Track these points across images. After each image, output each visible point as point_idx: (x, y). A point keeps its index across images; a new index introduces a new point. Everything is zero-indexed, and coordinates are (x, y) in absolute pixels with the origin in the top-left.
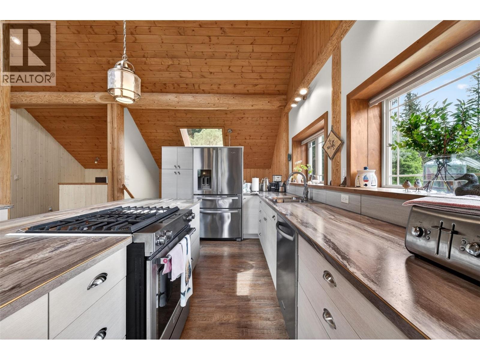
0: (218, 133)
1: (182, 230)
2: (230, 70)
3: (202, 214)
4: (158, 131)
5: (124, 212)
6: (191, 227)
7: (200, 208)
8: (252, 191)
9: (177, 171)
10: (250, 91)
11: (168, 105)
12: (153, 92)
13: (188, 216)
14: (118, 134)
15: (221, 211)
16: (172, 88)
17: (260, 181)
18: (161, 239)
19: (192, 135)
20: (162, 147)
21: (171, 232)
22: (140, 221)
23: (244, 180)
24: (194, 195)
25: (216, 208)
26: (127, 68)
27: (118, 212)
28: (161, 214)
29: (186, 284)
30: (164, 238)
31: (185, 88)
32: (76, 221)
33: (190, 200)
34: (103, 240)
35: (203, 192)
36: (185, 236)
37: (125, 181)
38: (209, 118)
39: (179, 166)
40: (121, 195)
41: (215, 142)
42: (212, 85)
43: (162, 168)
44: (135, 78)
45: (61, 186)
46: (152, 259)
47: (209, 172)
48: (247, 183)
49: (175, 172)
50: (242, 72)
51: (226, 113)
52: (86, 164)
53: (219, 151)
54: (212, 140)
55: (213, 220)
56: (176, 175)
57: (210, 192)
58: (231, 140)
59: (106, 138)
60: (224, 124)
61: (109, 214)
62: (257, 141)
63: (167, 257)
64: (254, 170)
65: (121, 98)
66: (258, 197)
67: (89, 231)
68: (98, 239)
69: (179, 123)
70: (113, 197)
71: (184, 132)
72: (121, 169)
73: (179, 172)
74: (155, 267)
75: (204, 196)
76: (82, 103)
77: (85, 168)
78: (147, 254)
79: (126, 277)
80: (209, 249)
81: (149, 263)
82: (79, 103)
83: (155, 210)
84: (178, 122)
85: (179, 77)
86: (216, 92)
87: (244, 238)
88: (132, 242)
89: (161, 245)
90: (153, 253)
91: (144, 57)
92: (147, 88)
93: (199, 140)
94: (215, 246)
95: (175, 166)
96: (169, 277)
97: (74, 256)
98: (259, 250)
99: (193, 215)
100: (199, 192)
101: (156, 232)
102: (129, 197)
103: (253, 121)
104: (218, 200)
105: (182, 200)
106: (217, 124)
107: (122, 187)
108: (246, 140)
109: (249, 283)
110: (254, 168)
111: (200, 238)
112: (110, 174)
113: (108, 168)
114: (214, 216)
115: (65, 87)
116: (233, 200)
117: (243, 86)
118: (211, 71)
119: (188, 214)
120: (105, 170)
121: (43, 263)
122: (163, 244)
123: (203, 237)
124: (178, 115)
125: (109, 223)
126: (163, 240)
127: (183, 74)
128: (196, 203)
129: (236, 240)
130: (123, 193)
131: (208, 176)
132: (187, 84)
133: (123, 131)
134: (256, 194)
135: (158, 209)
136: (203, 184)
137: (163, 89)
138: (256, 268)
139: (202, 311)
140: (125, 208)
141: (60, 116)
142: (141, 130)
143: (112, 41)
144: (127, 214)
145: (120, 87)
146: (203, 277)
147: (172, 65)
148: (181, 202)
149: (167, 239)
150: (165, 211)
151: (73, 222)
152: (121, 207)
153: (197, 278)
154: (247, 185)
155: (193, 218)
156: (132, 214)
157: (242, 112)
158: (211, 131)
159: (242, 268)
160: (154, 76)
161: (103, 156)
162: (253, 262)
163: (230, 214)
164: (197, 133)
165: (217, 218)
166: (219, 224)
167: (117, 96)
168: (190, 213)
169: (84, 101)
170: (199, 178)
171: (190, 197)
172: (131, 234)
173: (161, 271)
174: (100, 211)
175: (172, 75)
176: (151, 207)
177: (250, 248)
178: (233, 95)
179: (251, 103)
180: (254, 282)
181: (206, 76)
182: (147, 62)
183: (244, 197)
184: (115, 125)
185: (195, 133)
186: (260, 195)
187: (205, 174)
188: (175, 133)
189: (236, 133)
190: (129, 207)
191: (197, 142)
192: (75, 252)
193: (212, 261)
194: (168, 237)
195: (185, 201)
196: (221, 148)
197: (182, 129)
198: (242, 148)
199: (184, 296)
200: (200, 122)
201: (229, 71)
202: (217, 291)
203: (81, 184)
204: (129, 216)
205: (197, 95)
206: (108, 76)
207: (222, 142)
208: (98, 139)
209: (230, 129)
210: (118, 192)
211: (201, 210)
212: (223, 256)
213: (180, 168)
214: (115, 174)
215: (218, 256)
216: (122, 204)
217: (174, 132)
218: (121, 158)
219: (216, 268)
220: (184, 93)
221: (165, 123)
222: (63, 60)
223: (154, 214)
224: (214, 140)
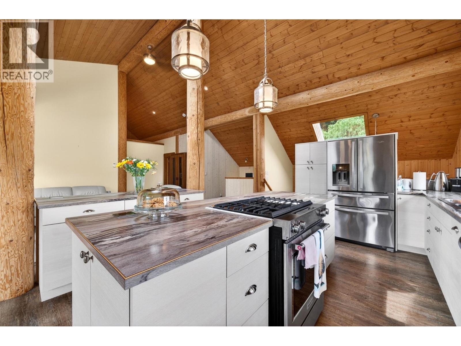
0: (360, 120)
1: (315, 224)
2: (375, 42)
3: (337, 211)
4: (292, 130)
5: (266, 201)
6: (325, 222)
7: (335, 205)
8: (413, 190)
9: (309, 166)
10: (408, 58)
11: (300, 104)
12: (287, 96)
13: (322, 211)
14: (260, 138)
15: (363, 210)
16: (305, 86)
17: (428, 176)
18: (296, 227)
19: (325, 128)
20: (295, 144)
21: (305, 223)
22: (279, 210)
23: (399, 175)
24: (328, 190)
25: (356, 207)
26: (267, 84)
27: (262, 200)
28: (295, 205)
29: (320, 278)
30: (298, 227)
31: (318, 82)
32: (238, 204)
33: (323, 196)
34: (253, 220)
35: (339, 188)
36: (318, 230)
37: (266, 176)
38: (346, 106)
39: (312, 162)
40: (263, 187)
41: (355, 132)
42: (350, 69)
43: (296, 164)
44: (273, 89)
45: (226, 179)
46: (288, 243)
47: (347, 166)
48: (403, 179)
49: (308, 168)
50: (395, 38)
51: (370, 95)
52: (240, 164)
53: (360, 142)
54: (351, 130)
55: (352, 220)
56: (309, 170)
57: (348, 188)
58: (377, 127)
59: (253, 142)
60: (367, 109)
61: (256, 202)
62: (422, 122)
63: (301, 245)
64: (418, 161)
65: (263, 109)
66: (424, 198)
67: (244, 212)
68: (250, 219)
69: (312, 119)
70: (257, 189)
71: (317, 127)
72: (263, 166)
73: (311, 168)
74: (290, 250)
75: (341, 192)
76: (238, 118)
77: (240, 166)
78: (284, 238)
79: (268, 252)
80: (347, 251)
81: (285, 246)
82: (236, 119)
83: (289, 202)
84: (310, 118)
85: (311, 73)
86: (356, 74)
87: (398, 249)
88: (272, 225)
89: (295, 233)
90: (289, 238)
91: (280, 67)
92: (282, 94)
93: (334, 133)
94: (355, 250)
95: (308, 162)
96: (303, 265)
97: (238, 227)
98: (428, 272)
99: (327, 210)
100: (335, 188)
101: (291, 221)
102: (268, 190)
103: (415, 95)
104: (359, 198)
105: (315, 194)
106: (357, 111)
107: (263, 181)
108: (404, 123)
109: (407, 308)
110: (418, 159)
111: (336, 237)
112: (255, 170)
113: (254, 166)
114: (354, 216)
115: (228, 110)
116: (381, 199)
117: (397, 54)
118: (348, 53)
119: (321, 208)
120: (252, 167)
121: (223, 227)
122: (297, 232)
123: (339, 236)
124: (310, 111)
125: (257, 208)
126: (297, 229)
127: (316, 69)
128: (331, 199)
129: (386, 250)
130: (264, 186)
131: (345, 171)
132: (320, 78)
133: (264, 134)
134: (422, 194)
135: (292, 201)
136: (339, 179)
137: (296, 90)
138: (420, 293)
139: (337, 313)
140: (267, 198)
141: (226, 131)
142: (277, 131)
143: (256, 65)
144: (268, 203)
145: (262, 101)
146: (339, 279)
147: (304, 64)
148: (314, 197)
149: (301, 229)
150: (298, 203)
151: (235, 204)
152: (264, 197)
153: (331, 278)
154: (403, 182)
155: (327, 213)
156: (272, 203)
157: (395, 88)
158: (350, 120)
159: (394, 286)
160: (288, 81)
161: (250, 156)
162: (415, 284)
163: (376, 216)
164: (331, 125)
165: (358, 219)
166: (360, 225)
167: (260, 109)
168: (324, 208)
169: (239, 117)
170: (334, 173)
171: (324, 192)
172: (272, 219)
173: (295, 257)
174: (250, 199)
175: (305, 74)
176: (286, 199)
177: (410, 264)
178: (380, 71)
179: (411, 73)
180: (416, 311)
181: (341, 62)
182: (282, 71)
183: (398, 196)
184: (259, 131)
185: (329, 126)
186: (430, 195)
187: (341, 169)
188: (308, 129)
189: (386, 117)
190: (269, 197)
191: (331, 135)
192: (238, 224)
193: (351, 265)
194: (302, 227)
195: (318, 196)
196: (362, 139)
197: (315, 124)
198: (395, 135)
199: (318, 288)
200: (335, 113)
201: (374, 44)
202: (356, 300)
203: (237, 178)
204: (270, 204)
205: (332, 85)
206: (255, 94)
207: (364, 131)
208: (247, 143)
209: (377, 113)
210: (260, 185)
211: (336, 207)
212: (365, 264)
213: (312, 163)
214: (259, 170)
215: (358, 261)
216: (264, 195)
217: (306, 129)
218: (263, 157)
219: (356, 275)
220: (316, 88)
221: (298, 121)
222: (227, 91)
223: (289, 205)
224: (354, 129)
